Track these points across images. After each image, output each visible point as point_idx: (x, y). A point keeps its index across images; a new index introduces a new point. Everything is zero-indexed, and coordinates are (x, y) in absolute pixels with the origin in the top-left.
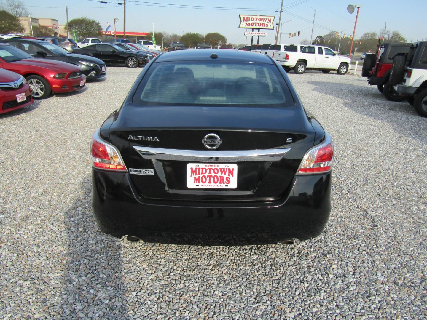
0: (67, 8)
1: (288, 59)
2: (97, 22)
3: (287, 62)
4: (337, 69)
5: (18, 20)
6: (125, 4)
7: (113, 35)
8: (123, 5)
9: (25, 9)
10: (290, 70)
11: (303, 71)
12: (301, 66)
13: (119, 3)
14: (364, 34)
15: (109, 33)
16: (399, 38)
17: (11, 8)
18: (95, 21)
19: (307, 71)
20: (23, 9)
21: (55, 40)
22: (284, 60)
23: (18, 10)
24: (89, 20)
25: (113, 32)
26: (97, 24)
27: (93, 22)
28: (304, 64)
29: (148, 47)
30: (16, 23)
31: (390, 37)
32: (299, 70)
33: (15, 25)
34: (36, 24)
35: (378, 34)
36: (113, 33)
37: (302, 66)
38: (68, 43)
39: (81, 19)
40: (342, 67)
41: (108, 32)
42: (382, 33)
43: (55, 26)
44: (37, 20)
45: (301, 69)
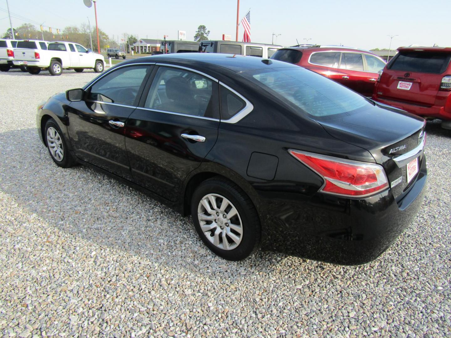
1: (39, 58)
3: (38, 61)
4: (94, 67)
10: (40, 72)
11: (60, 71)
12: (56, 65)
14: (66, 29)
16: (101, 32)
19: (64, 71)
22: (34, 59)
28: (60, 63)
31: (92, 31)
32: (56, 71)
35: (79, 28)
37: (58, 65)
40: (98, 65)
42: (83, 28)
45: (57, 69)
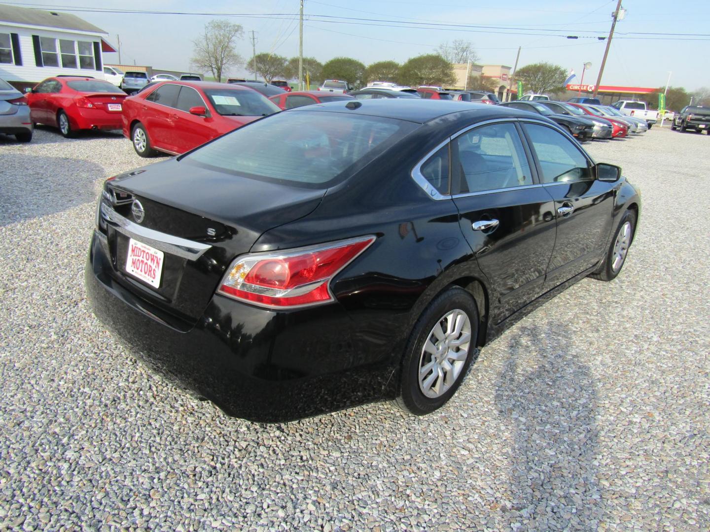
0: (520, 49)
2: (563, 69)
5: (452, 68)
6: (610, 38)
7: (590, 90)
8: (606, 40)
9: (473, 53)
13: (600, 37)
15: (585, 89)
17: (456, 51)
18: (559, 69)
20: (471, 53)
21: (465, 95)
23: (465, 53)
24: (551, 68)
25: (591, 86)
26: (562, 73)
27: (557, 69)
29: (633, 112)
30: (448, 71)
33: (446, 75)
34: (476, 74)
36: (591, 88)
38: (486, 100)
39: (538, 65)
41: (584, 86)
43: (504, 76)
44: (481, 67)
